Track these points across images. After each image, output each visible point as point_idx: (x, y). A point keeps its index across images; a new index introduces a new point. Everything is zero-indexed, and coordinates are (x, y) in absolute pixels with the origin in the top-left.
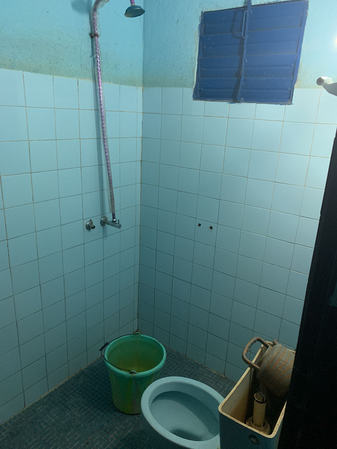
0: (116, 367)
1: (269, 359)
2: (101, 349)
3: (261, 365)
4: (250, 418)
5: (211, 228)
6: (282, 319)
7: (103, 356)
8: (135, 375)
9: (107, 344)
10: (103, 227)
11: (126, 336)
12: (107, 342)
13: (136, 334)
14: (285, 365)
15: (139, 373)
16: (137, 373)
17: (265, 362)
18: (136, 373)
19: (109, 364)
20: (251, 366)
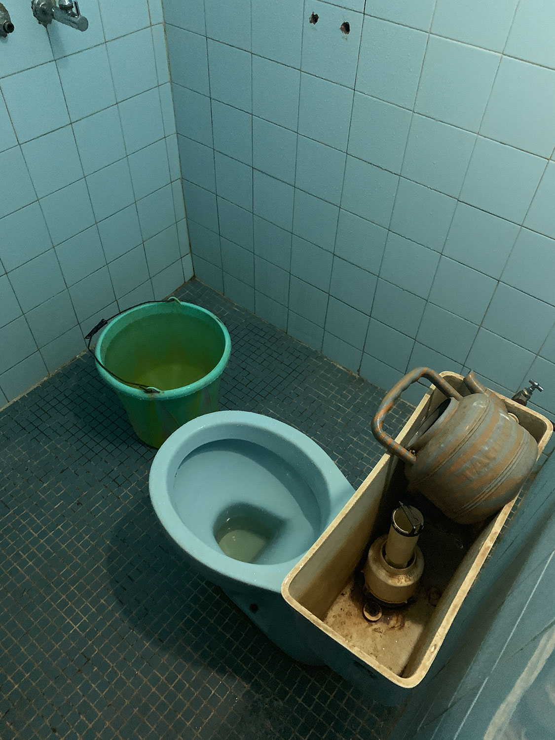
0: (118, 378)
1: (442, 445)
2: (90, 335)
3: (421, 453)
4: (379, 541)
5: (346, 27)
6: (500, 282)
7: (92, 353)
8: (157, 395)
9: (103, 323)
10: (46, 26)
11: (148, 305)
12: (103, 319)
13: (169, 301)
14: (486, 465)
15: (165, 392)
16: (161, 391)
17: (433, 450)
18: (159, 392)
19: (103, 371)
20: (392, 451)
